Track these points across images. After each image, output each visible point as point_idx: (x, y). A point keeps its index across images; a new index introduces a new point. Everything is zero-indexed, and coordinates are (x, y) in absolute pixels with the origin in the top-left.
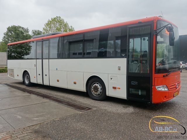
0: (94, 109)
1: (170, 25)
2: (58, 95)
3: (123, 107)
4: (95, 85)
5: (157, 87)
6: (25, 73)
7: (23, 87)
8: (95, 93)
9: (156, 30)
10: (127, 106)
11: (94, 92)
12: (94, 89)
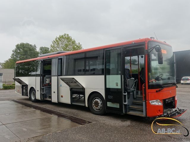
0: (94, 123)
1: (158, 46)
2: (62, 111)
3: (122, 121)
4: (96, 101)
5: (150, 101)
6: (32, 90)
7: (30, 103)
8: (96, 108)
9: (147, 50)
10: (125, 120)
11: (94, 107)
12: (95, 104)
